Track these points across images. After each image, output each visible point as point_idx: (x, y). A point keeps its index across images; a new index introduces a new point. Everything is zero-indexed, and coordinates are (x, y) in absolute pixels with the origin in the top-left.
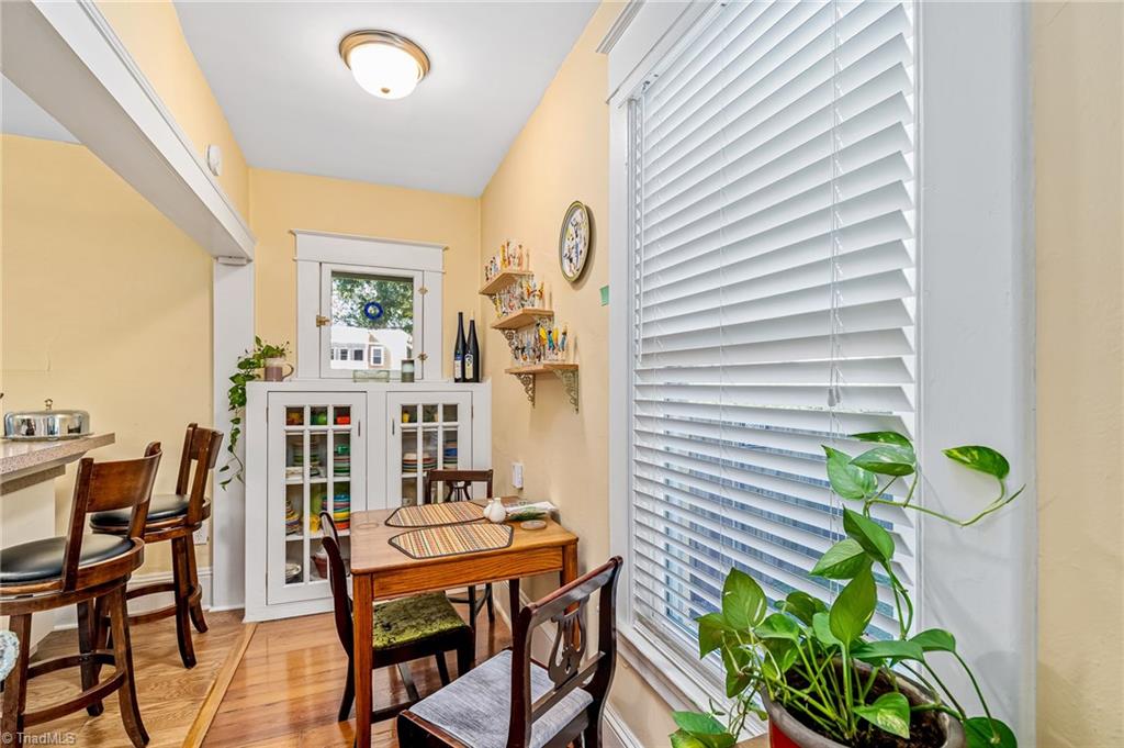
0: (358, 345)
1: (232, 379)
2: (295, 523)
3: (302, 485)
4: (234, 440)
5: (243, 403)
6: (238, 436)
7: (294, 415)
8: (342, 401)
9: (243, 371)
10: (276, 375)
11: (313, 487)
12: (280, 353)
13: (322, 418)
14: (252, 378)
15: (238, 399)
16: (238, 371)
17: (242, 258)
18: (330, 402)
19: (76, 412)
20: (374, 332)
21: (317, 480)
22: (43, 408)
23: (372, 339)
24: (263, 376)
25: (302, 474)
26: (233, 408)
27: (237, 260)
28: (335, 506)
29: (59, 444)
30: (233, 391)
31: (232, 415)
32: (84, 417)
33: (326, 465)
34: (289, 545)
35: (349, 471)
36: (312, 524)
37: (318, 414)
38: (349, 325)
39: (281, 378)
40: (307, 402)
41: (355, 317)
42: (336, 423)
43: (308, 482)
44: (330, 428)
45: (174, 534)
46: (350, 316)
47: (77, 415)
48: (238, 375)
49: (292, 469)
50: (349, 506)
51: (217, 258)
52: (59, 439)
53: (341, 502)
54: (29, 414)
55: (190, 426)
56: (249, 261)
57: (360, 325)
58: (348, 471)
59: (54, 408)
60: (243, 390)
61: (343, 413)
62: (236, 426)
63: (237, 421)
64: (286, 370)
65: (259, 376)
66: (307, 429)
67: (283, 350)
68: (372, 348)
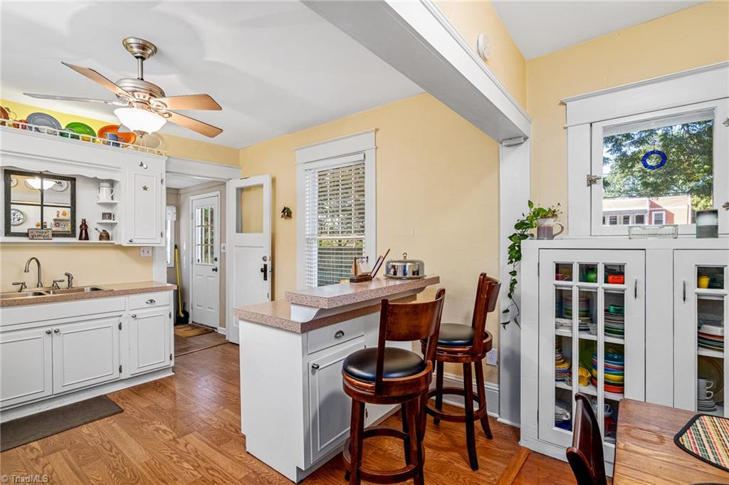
0: (639, 211)
1: (510, 238)
2: (564, 372)
3: (571, 338)
4: (512, 289)
5: (519, 258)
6: (515, 286)
7: (562, 271)
8: (614, 259)
9: (519, 231)
10: (547, 233)
11: (582, 342)
12: (553, 214)
13: (592, 276)
14: (525, 237)
15: (515, 255)
16: (515, 231)
17: (520, 137)
18: (601, 260)
19: (417, 261)
20: (654, 200)
21: (586, 336)
22: (402, 259)
23: (652, 205)
24: (536, 235)
25: (571, 327)
26: (511, 262)
27: (516, 139)
28: (605, 366)
29: (408, 281)
30: (512, 248)
31: (511, 268)
32: (422, 264)
33: (596, 323)
34: (559, 391)
35: (623, 334)
36: (581, 378)
37: (588, 271)
38: (631, 196)
39: (551, 237)
40: (576, 259)
41: (637, 191)
42: (606, 281)
43: (576, 336)
44: (600, 286)
45: (464, 359)
46: (632, 190)
47: (418, 263)
48: (515, 234)
49: (560, 320)
50: (623, 370)
51: (502, 143)
52: (409, 279)
53: (612, 365)
54: (395, 262)
55: (481, 275)
56: (526, 138)
57: (641, 195)
58: (621, 333)
59: (408, 259)
60: (519, 247)
61: (615, 273)
62: (514, 278)
63: (514, 273)
64: (556, 230)
65: (532, 235)
66: (575, 285)
67: (554, 211)
68: (653, 213)
